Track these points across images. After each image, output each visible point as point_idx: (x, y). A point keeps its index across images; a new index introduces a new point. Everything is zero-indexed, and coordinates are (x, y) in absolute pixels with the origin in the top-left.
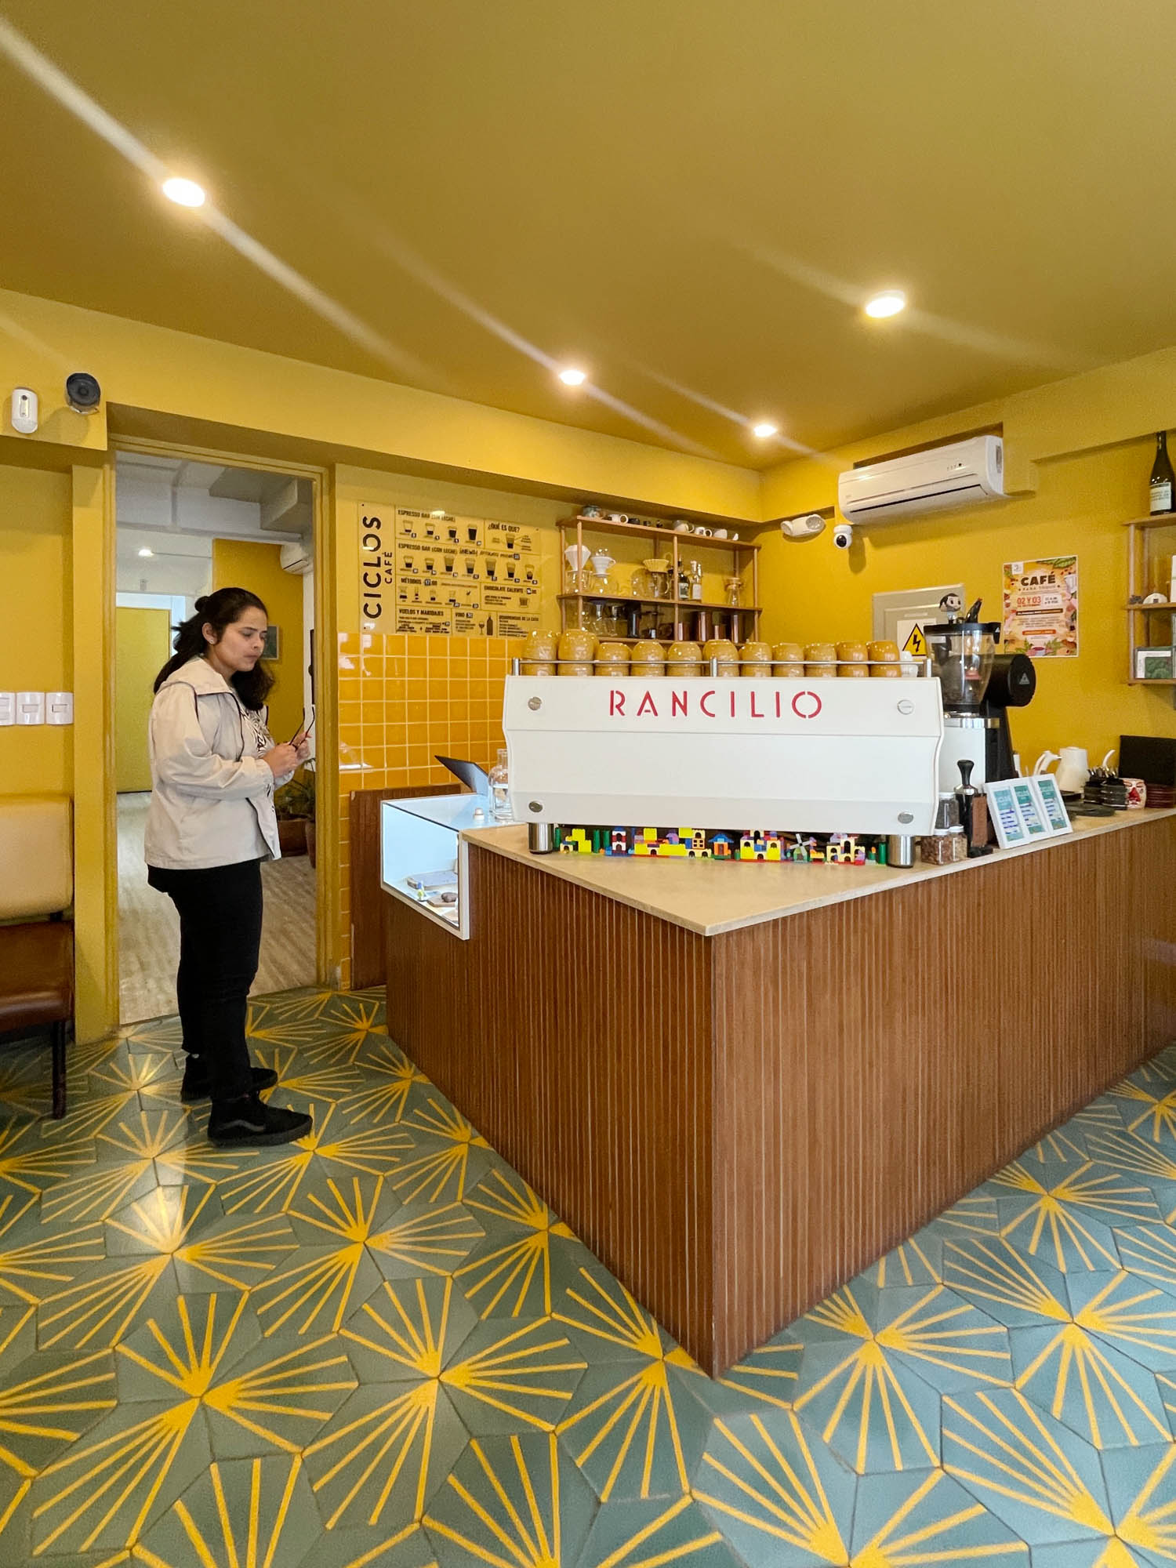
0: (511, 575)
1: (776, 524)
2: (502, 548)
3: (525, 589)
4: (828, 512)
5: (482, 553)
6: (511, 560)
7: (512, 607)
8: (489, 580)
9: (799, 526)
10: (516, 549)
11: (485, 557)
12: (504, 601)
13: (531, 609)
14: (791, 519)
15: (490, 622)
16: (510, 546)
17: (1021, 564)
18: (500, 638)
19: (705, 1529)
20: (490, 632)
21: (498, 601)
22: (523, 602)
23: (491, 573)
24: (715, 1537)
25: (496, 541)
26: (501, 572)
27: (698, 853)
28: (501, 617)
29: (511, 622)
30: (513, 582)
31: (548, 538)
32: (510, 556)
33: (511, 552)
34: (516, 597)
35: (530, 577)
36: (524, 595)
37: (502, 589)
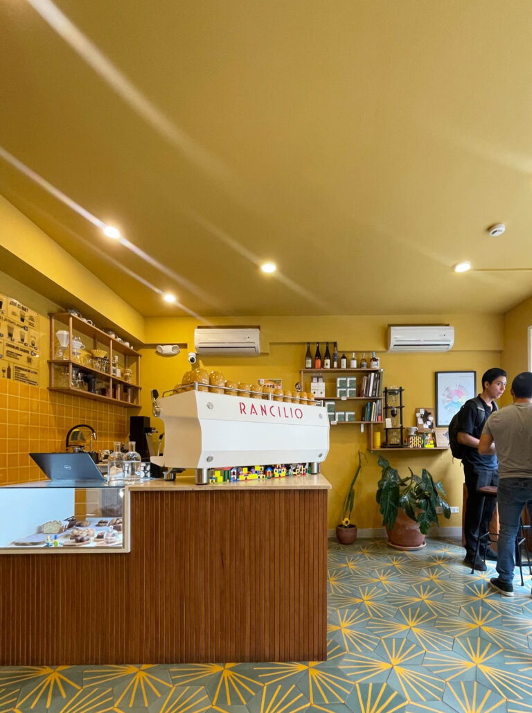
0: (23, 340)
1: (154, 346)
2: (18, 320)
3: (30, 351)
4: (184, 346)
5: (5, 320)
6: (23, 330)
7: (22, 361)
8: (9, 340)
9: (167, 349)
10: (26, 324)
11: (7, 323)
12: (18, 357)
13: (33, 367)
14: (162, 345)
15: (9, 369)
16: (23, 320)
17: (263, 380)
18: (16, 381)
19: (367, 686)
20: (9, 377)
21: (15, 356)
22: (29, 360)
23: (10, 335)
24: (371, 684)
25: (14, 313)
26: (17, 337)
27: (261, 476)
28: (16, 367)
29: (22, 372)
30: (23, 345)
31: (43, 322)
32: (22, 327)
33: (22, 324)
34: (25, 355)
35: (33, 345)
36: (30, 355)
37: (17, 348)
